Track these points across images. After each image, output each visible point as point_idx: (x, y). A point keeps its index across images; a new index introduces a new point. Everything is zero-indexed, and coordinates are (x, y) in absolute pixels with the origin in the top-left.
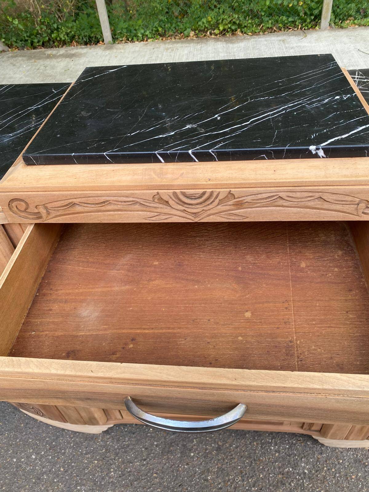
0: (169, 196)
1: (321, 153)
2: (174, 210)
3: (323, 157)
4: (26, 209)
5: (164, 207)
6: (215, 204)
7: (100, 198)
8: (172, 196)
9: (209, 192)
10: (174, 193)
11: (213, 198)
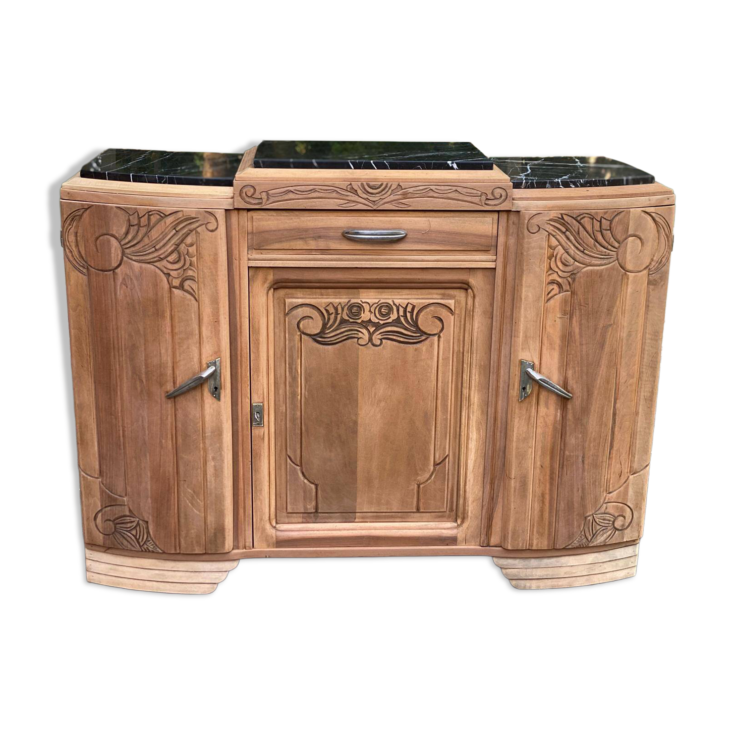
0: (358, 186)
1: (455, 166)
2: (360, 199)
3: (457, 169)
4: (253, 195)
5: (354, 195)
6: (389, 193)
7: (309, 187)
8: (360, 187)
9: (385, 183)
10: (362, 184)
11: (388, 189)
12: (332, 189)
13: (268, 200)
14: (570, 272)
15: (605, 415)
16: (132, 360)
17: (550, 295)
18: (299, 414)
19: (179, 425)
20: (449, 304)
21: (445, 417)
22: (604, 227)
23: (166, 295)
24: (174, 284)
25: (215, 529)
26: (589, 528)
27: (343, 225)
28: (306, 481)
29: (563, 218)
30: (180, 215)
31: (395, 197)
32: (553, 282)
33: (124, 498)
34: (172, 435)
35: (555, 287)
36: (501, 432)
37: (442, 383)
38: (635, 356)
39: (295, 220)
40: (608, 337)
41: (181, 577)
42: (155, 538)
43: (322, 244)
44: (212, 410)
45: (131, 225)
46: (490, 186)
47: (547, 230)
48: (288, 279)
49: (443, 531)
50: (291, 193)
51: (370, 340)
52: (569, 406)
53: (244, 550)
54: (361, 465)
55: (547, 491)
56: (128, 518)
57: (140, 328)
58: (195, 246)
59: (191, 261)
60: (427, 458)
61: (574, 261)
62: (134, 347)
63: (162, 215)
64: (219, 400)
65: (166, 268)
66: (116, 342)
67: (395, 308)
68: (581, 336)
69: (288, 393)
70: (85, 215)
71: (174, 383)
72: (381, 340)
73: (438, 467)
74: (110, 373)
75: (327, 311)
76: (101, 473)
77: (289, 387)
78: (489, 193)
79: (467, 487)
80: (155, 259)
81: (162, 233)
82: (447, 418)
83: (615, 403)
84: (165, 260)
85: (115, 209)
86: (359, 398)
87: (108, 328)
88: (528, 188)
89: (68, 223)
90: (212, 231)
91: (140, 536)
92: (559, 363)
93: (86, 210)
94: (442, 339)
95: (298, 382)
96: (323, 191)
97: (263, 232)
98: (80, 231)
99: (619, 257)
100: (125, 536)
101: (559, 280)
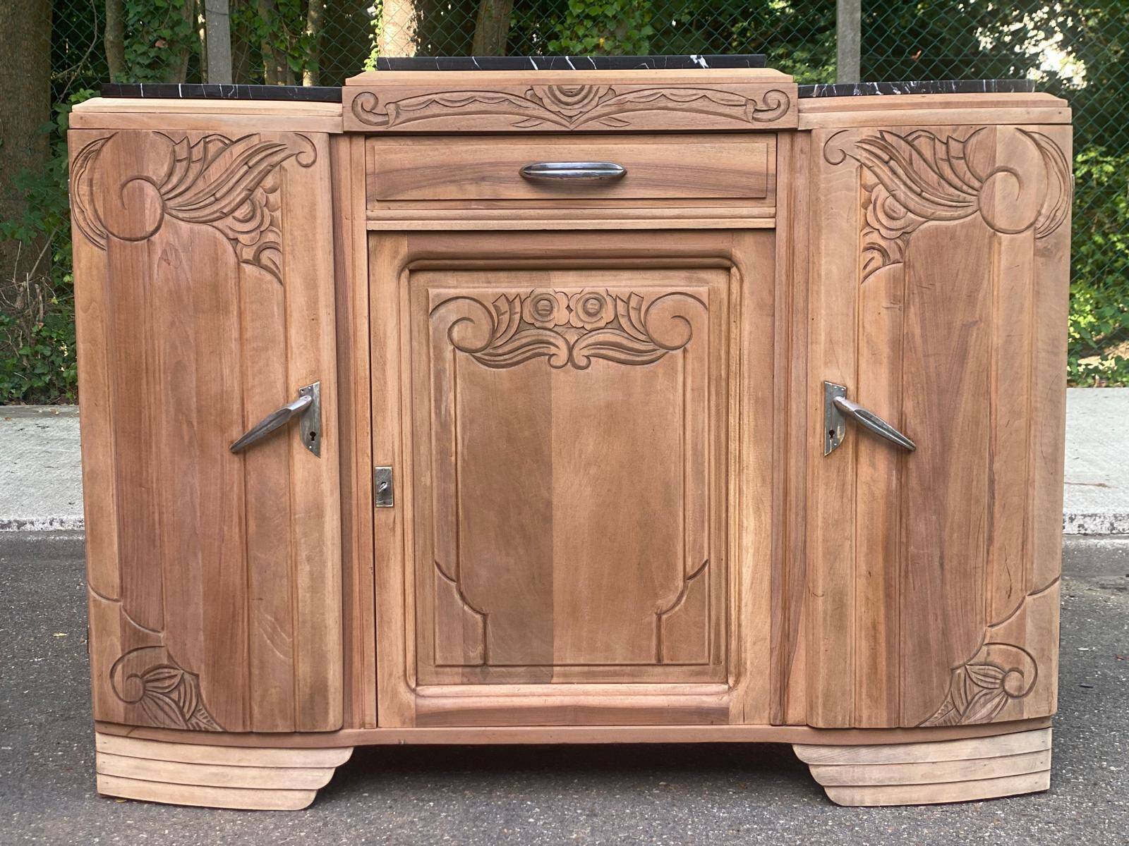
0: (544, 91)
1: (703, 62)
2: (548, 113)
3: (706, 68)
4: (374, 109)
5: (537, 107)
6: (594, 103)
7: (465, 93)
8: (547, 92)
9: (587, 88)
10: (550, 87)
11: (592, 95)
12: (502, 98)
13: (397, 117)
14: (900, 229)
15: (975, 483)
16: (175, 388)
17: (869, 268)
18: (453, 488)
19: (251, 498)
20: (701, 294)
21: (700, 492)
22: (953, 153)
23: (232, 275)
24: (245, 256)
25: (311, 688)
26: (959, 690)
27: (521, 159)
28: (466, 608)
29: (883, 138)
30: (255, 140)
31: (605, 109)
32: (871, 247)
33: (160, 634)
34: (240, 518)
35: (876, 254)
36: (797, 515)
37: (693, 431)
38: (1021, 378)
39: (444, 151)
40: (972, 343)
41: (254, 778)
42: (210, 704)
43: (487, 191)
44: (306, 473)
45: (177, 160)
46: (760, 88)
47: (858, 157)
48: (432, 253)
49: (704, 698)
50: (434, 105)
51: (570, 358)
52: (912, 465)
53: (362, 730)
54: (559, 578)
55: (882, 619)
56: (166, 670)
57: (189, 333)
58: (279, 191)
59: (272, 216)
60: (670, 566)
61: (905, 210)
62: (178, 368)
63: (227, 142)
64: (318, 454)
65: (231, 229)
66: (150, 360)
67: (608, 299)
68: (925, 341)
69: (434, 452)
70: (105, 149)
71: (244, 426)
73: (691, 582)
74: (140, 413)
75: (497, 308)
76: (123, 591)
77: (436, 440)
78: (759, 99)
79: (743, 617)
80: (215, 216)
81: (226, 170)
83: (992, 462)
84: (231, 217)
85: (152, 135)
86: (555, 459)
87: (138, 336)
88: (824, 96)
89: (78, 165)
90: (307, 166)
91: (184, 703)
92: (890, 386)
93: (107, 141)
94: (690, 356)
95: (451, 431)
96: (487, 101)
97: (392, 171)
98: (97, 176)
99: (982, 205)
100: (160, 703)
101: (883, 243)
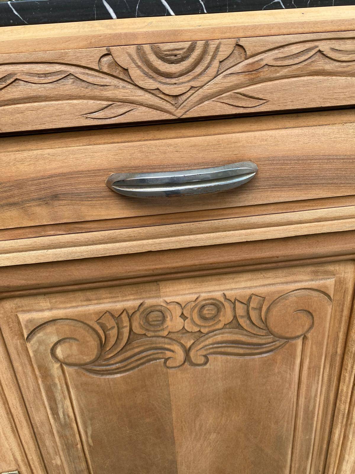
5: (121, 84)
6: (212, 71)
8: (135, 57)
9: (200, 45)
10: (139, 48)
11: (208, 58)
12: (60, 72)
20: (326, 287)
27: (105, 164)
31: (229, 79)
37: (306, 398)
48: (8, 287)
51: (187, 358)
67: (227, 304)
72: (205, 356)
75: (101, 325)
77: (60, 437)
82: (310, 439)
94: (309, 342)
95: (73, 428)
96: (36, 79)
